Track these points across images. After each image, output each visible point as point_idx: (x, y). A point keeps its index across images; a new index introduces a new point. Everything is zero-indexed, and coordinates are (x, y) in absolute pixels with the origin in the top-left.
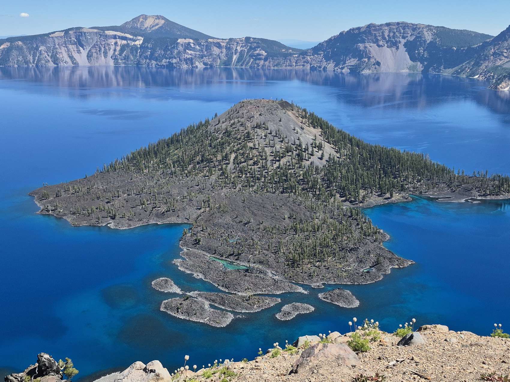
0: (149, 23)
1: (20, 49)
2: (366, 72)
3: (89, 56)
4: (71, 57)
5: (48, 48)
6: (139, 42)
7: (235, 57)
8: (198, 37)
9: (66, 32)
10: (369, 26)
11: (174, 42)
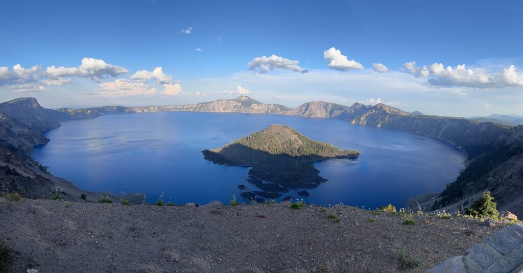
0: (243, 98)
1: (204, 106)
2: (312, 117)
3: (224, 109)
4: (218, 109)
5: (212, 106)
6: (240, 104)
7: (270, 110)
8: (258, 103)
9: (218, 101)
10: (312, 102)
11: (251, 105)
